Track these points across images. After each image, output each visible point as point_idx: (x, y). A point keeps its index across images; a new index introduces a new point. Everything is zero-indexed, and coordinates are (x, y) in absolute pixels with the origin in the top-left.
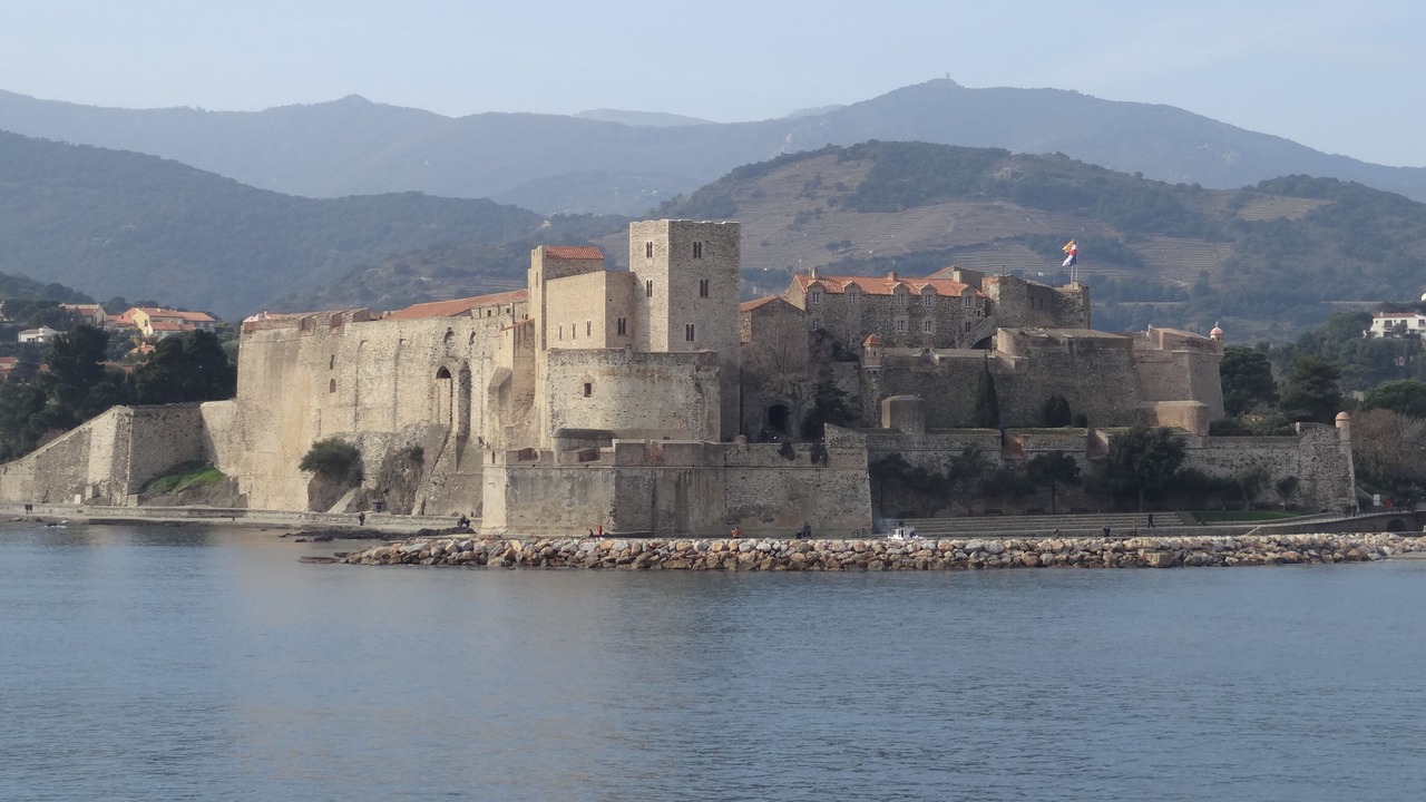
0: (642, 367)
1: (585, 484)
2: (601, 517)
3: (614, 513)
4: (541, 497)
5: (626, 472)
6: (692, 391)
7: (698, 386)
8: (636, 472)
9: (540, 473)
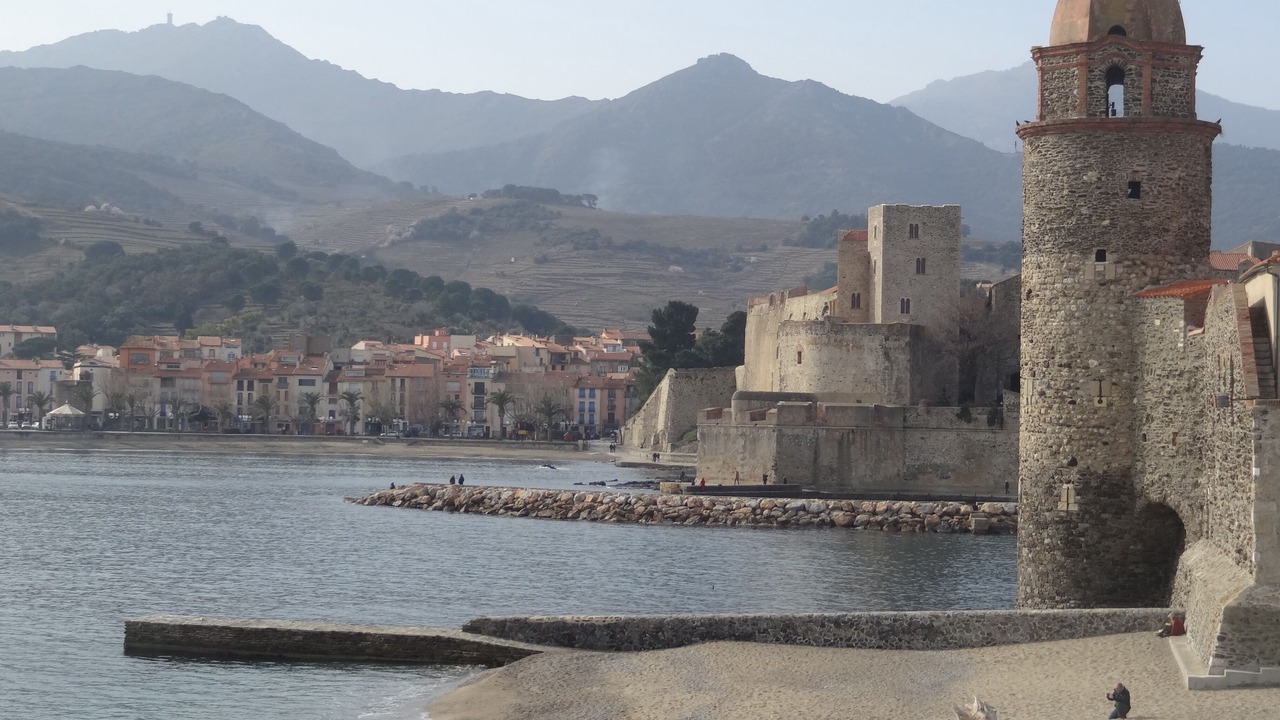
0: (839, 337)
1: (755, 441)
2: (765, 468)
3: (776, 468)
4: (723, 451)
5: (788, 431)
6: (881, 359)
7: (887, 355)
8: (797, 431)
9: (722, 430)
